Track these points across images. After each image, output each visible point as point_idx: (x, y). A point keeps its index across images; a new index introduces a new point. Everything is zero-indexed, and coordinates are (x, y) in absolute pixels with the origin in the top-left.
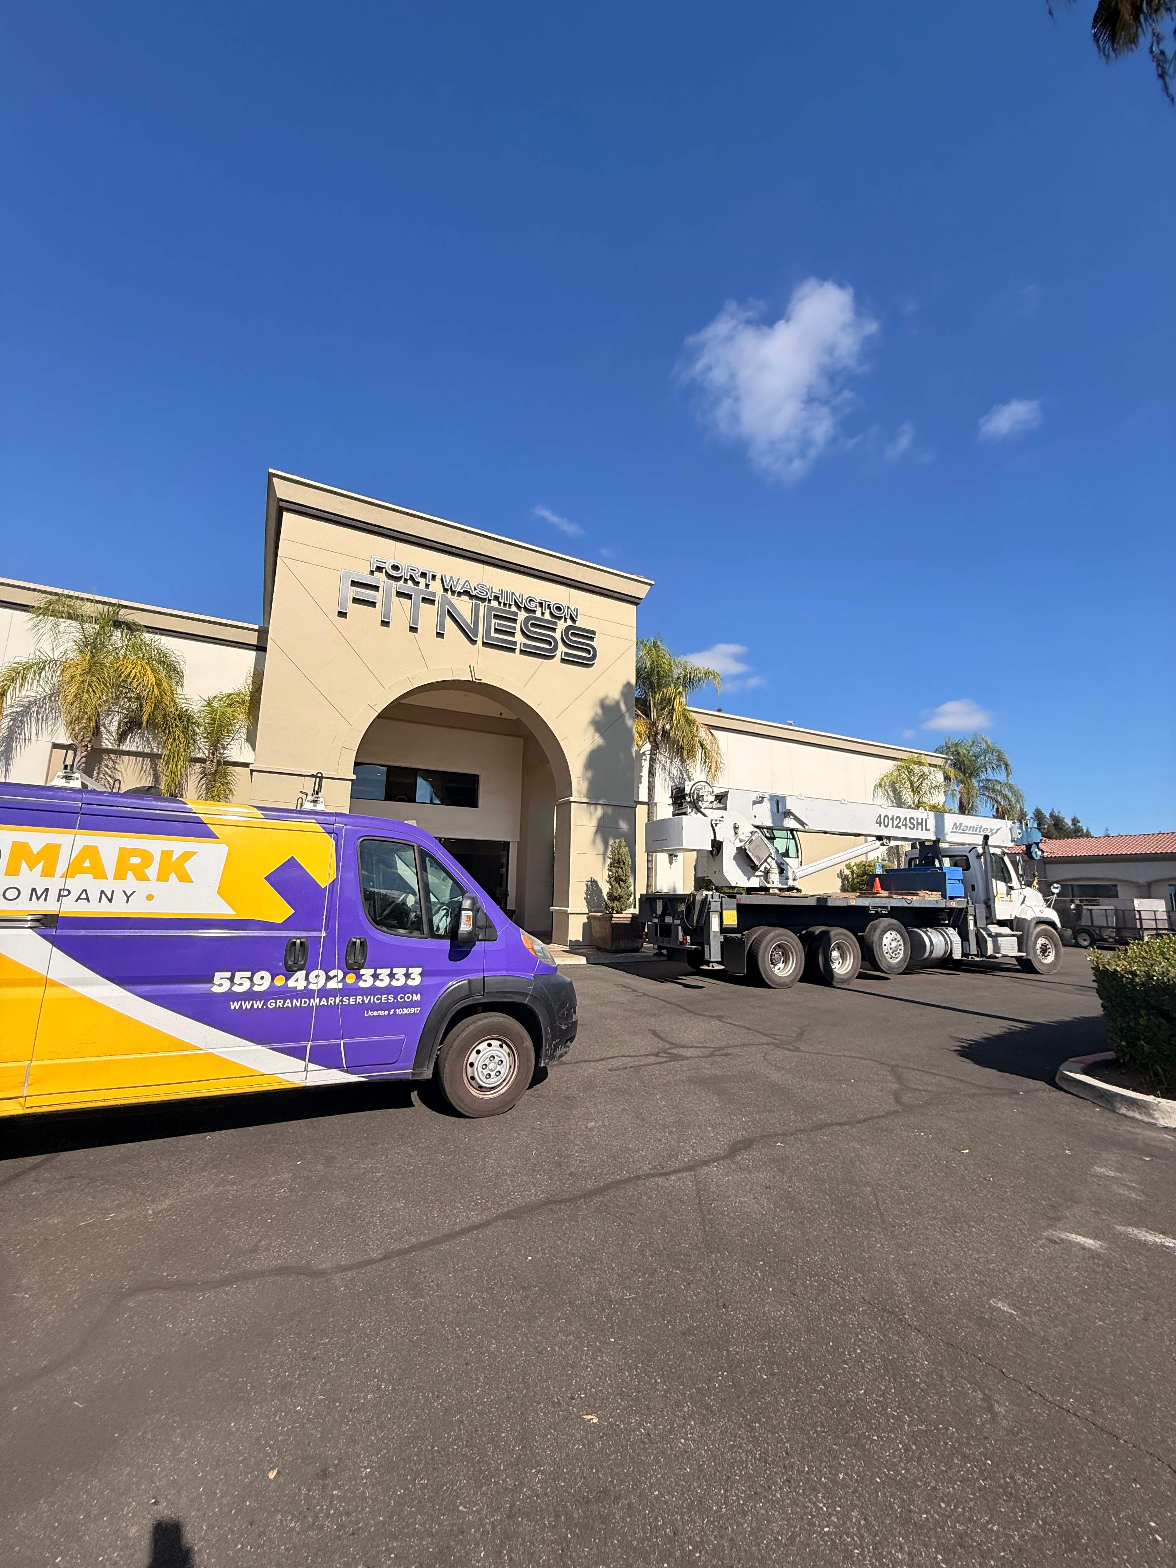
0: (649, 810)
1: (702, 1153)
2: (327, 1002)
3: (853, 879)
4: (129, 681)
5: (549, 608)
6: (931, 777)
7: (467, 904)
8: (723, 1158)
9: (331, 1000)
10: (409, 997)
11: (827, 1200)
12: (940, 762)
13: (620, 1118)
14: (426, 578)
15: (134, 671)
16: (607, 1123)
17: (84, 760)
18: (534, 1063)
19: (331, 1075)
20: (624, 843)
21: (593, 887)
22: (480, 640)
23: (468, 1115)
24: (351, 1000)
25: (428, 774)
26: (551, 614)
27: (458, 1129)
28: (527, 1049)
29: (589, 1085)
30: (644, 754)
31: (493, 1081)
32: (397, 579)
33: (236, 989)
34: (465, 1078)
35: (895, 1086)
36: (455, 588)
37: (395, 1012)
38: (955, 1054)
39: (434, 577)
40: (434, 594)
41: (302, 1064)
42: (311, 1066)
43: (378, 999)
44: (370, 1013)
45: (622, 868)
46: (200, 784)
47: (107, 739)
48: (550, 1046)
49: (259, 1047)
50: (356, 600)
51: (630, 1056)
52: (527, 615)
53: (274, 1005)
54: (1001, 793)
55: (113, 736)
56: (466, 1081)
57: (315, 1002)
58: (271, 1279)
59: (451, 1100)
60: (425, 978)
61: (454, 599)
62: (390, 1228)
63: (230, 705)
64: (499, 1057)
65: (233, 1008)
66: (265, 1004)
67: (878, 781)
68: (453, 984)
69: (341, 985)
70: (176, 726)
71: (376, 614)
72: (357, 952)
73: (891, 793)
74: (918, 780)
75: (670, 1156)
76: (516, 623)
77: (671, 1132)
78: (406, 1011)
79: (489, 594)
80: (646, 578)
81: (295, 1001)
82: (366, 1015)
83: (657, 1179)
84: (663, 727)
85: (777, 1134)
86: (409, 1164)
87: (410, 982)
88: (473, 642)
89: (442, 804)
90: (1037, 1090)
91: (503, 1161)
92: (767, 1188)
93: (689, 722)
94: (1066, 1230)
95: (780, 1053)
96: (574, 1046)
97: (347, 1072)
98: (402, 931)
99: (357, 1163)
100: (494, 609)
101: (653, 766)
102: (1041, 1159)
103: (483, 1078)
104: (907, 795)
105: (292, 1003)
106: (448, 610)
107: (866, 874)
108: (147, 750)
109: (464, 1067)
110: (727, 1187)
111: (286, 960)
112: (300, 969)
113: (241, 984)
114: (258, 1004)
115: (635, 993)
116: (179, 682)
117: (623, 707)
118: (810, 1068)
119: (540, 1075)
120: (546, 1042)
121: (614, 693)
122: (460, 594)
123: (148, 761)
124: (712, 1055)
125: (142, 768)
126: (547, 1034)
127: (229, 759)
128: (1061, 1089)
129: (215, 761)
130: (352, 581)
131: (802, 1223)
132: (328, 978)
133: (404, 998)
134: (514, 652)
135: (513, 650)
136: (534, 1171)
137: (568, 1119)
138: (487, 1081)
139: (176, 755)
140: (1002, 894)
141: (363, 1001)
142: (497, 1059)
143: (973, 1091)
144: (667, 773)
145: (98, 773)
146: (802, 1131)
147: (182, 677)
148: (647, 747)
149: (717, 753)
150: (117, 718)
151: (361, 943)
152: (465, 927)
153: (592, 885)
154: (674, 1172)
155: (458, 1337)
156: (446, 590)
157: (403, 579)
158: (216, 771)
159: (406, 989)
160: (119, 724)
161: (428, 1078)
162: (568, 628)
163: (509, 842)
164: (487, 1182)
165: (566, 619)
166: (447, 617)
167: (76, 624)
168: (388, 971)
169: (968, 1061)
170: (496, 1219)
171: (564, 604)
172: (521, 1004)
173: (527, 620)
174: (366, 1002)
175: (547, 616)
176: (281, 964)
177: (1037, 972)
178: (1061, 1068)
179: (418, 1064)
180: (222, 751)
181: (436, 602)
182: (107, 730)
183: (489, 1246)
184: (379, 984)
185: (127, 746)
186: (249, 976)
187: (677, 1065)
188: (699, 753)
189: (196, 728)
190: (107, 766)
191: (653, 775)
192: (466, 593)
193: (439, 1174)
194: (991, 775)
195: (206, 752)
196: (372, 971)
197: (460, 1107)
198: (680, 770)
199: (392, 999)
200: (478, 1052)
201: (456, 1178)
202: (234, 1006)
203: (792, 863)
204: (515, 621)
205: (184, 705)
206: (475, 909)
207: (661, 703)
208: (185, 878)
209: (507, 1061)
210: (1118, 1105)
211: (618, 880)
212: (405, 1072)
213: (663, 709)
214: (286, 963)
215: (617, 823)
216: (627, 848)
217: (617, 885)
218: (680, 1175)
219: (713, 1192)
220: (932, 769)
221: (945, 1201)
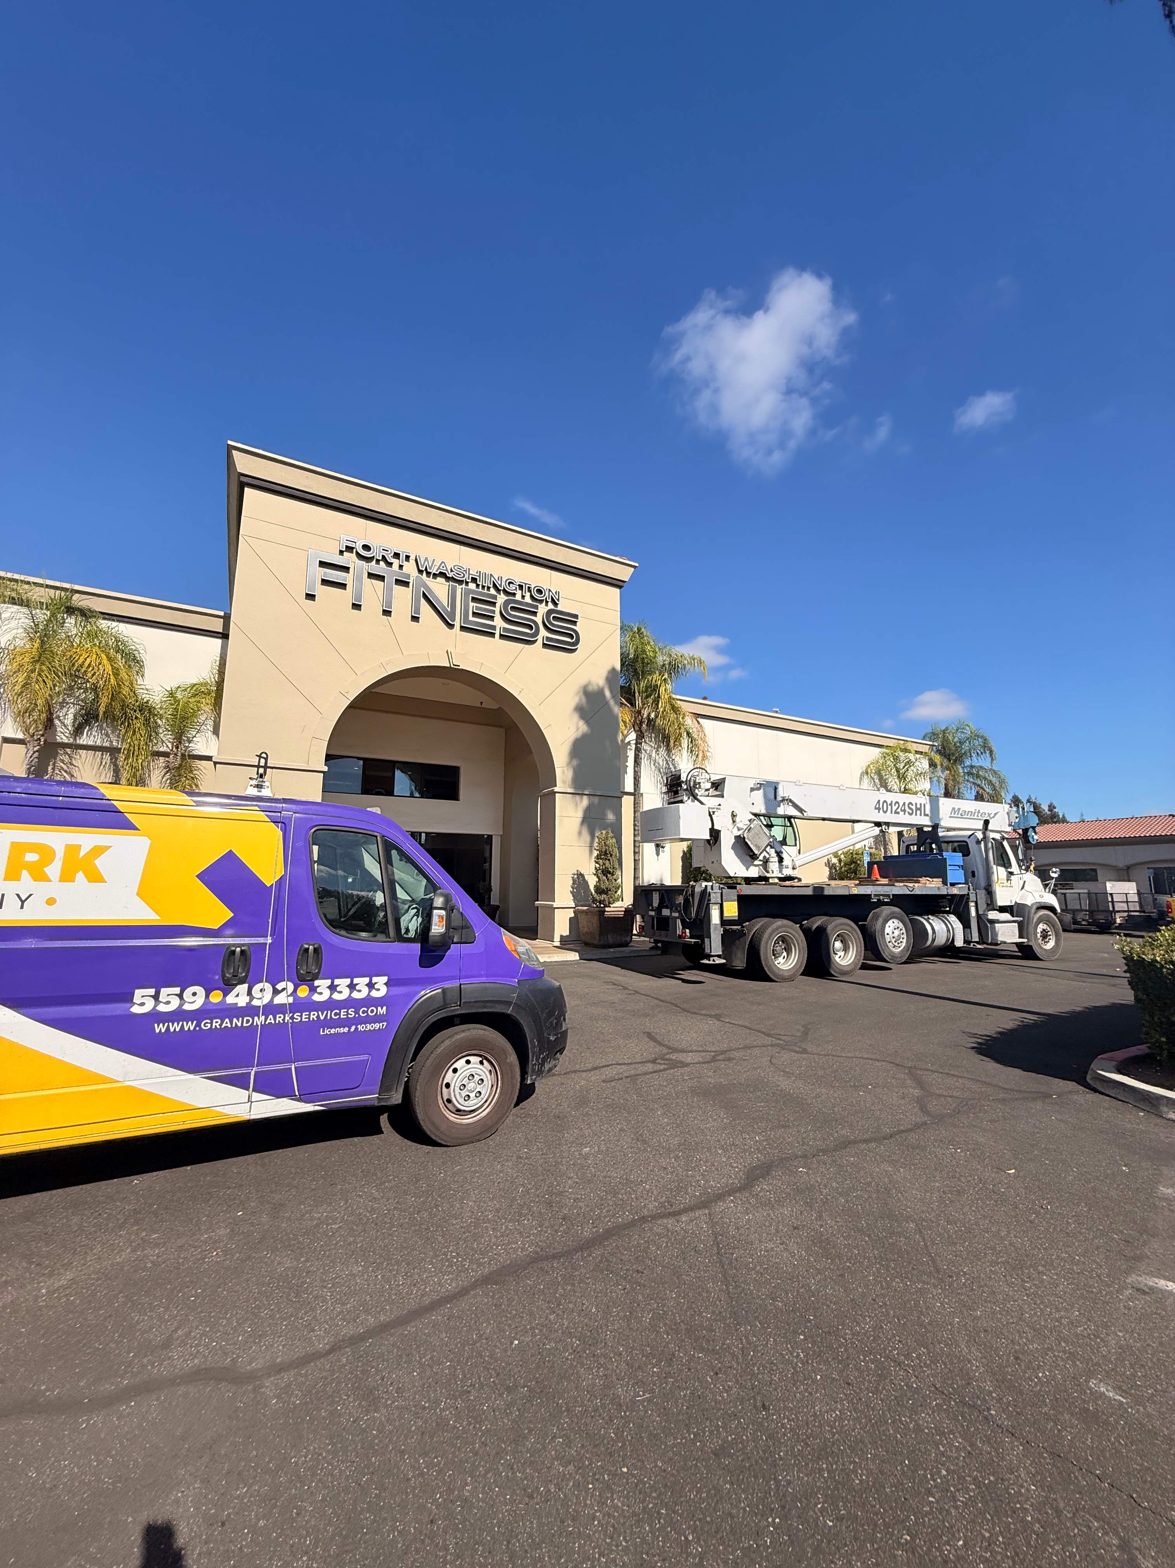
0: (634, 801)
1: (715, 1184)
2: (275, 1020)
3: (841, 868)
4: (83, 670)
5: (530, 591)
6: (917, 763)
7: (439, 901)
8: (740, 1190)
9: (279, 1018)
10: (372, 1011)
11: (866, 1242)
12: (925, 749)
13: (618, 1140)
14: (399, 559)
15: (88, 660)
16: (603, 1148)
17: (36, 754)
18: (519, 1080)
19: (280, 1105)
20: (611, 834)
21: (579, 880)
22: (457, 624)
23: (444, 1143)
24: (304, 1017)
25: (406, 767)
26: (532, 597)
27: (433, 1162)
28: (511, 1065)
29: (582, 1101)
30: (629, 743)
31: (473, 1103)
32: (368, 560)
33: (162, 1008)
34: (440, 1101)
35: (917, 1092)
36: (430, 569)
37: (356, 1029)
38: (972, 1052)
39: (407, 558)
40: (408, 576)
41: (245, 1093)
42: (256, 1096)
43: (336, 1014)
44: (327, 1032)
45: (609, 860)
46: (164, 780)
47: (62, 733)
48: (537, 1060)
49: (191, 1076)
50: (325, 582)
51: (625, 1064)
52: (506, 598)
53: (209, 1025)
54: (985, 779)
55: (68, 729)
56: (441, 1105)
57: (259, 1020)
58: (182, 1390)
59: (425, 1128)
60: (390, 988)
61: (429, 581)
62: (343, 1304)
63: (194, 696)
64: (480, 1076)
65: (157, 1031)
66: (198, 1025)
67: (864, 769)
68: (427, 993)
69: (291, 1000)
70: (136, 718)
71: (346, 597)
72: (310, 960)
73: (877, 781)
74: (904, 767)
75: (679, 1189)
76: (495, 607)
77: (677, 1158)
78: (369, 1027)
79: (467, 576)
80: (629, 560)
81: (235, 1020)
82: (322, 1033)
83: (665, 1221)
84: (649, 715)
85: (797, 1157)
86: (373, 1210)
87: (374, 994)
88: (451, 626)
89: (422, 797)
90: (1070, 1092)
91: (484, 1202)
92: (795, 1228)
93: (675, 709)
94: (1152, 1274)
95: (786, 1056)
96: (564, 1059)
97: (300, 1100)
98: (364, 934)
99: (310, 1212)
100: (473, 592)
101: (638, 755)
102: (1097, 1178)
103: (462, 1101)
104: (893, 783)
105: (231, 1023)
106: (423, 592)
107: (854, 862)
108: (107, 744)
109: (439, 1089)
110: (748, 1229)
111: (223, 971)
112: (242, 982)
113: (168, 1003)
114: (190, 1026)
115: (627, 991)
116: (141, 672)
117: (608, 693)
118: (821, 1073)
119: (526, 1092)
120: (533, 1056)
121: (598, 678)
122: (435, 576)
123: (107, 757)
124: (714, 1060)
125: (101, 763)
126: (534, 1046)
127: (195, 753)
128: (1095, 1090)
129: (179, 755)
130: (321, 562)
131: (842, 1276)
132: (276, 992)
133: (367, 1012)
134: (494, 637)
135: (492, 635)
136: (521, 1215)
137: (559, 1144)
138: (466, 1104)
139: (136, 748)
140: (1003, 879)
141: (318, 1017)
142: (477, 1078)
143: (1001, 1096)
144: (652, 763)
145: (53, 769)
146: (825, 1151)
147: (142, 667)
148: (632, 736)
149: (704, 741)
150: (72, 710)
151: (315, 949)
152: (437, 928)
153: (578, 878)
154: (685, 1210)
155: (422, 1474)
156: (421, 572)
157: (374, 561)
158: (180, 765)
159: (369, 1002)
160: (75, 716)
161: (397, 1103)
162: (550, 612)
163: (492, 836)
164: (464, 1233)
165: (547, 602)
166: (422, 600)
167: (25, 610)
168: (348, 981)
169: (988, 1059)
170: (474, 1286)
171: (545, 586)
172: (503, 1014)
173: (506, 603)
174: (322, 1018)
175: (528, 599)
176: (217, 977)
177: (1037, 958)
178: (1092, 1066)
179: (385, 1088)
180: (187, 745)
181: (411, 585)
182: (62, 723)
183: (465, 1326)
184: (336, 996)
185: (84, 740)
186: (178, 992)
187: (677, 1072)
188: (685, 742)
189: (159, 721)
190: (63, 761)
191: (638, 764)
192: (442, 575)
193: (407, 1223)
194: (976, 761)
195: (170, 746)
196: (328, 982)
197: (436, 1136)
198: (666, 760)
199: (353, 1014)
200: (455, 1071)
201: (427, 1229)
202: (160, 1028)
203: (788, 852)
204: (494, 604)
205: (144, 696)
206: (449, 908)
207: (646, 691)
208: (95, 877)
209: (489, 1079)
210: (1165, 1109)
211: (605, 872)
212: (371, 1098)
213: (647, 697)
214: (223, 976)
215: (605, 815)
216: (614, 840)
217: (604, 878)
218: (692, 1214)
219: (733, 1237)
220: (918, 756)
221: (1002, 1239)
